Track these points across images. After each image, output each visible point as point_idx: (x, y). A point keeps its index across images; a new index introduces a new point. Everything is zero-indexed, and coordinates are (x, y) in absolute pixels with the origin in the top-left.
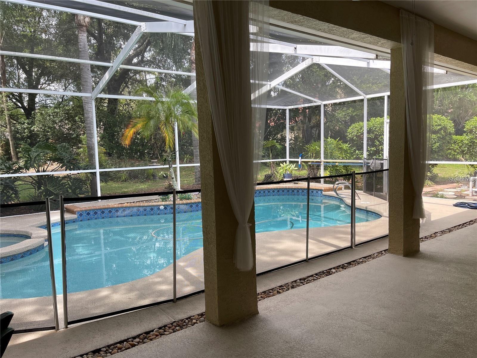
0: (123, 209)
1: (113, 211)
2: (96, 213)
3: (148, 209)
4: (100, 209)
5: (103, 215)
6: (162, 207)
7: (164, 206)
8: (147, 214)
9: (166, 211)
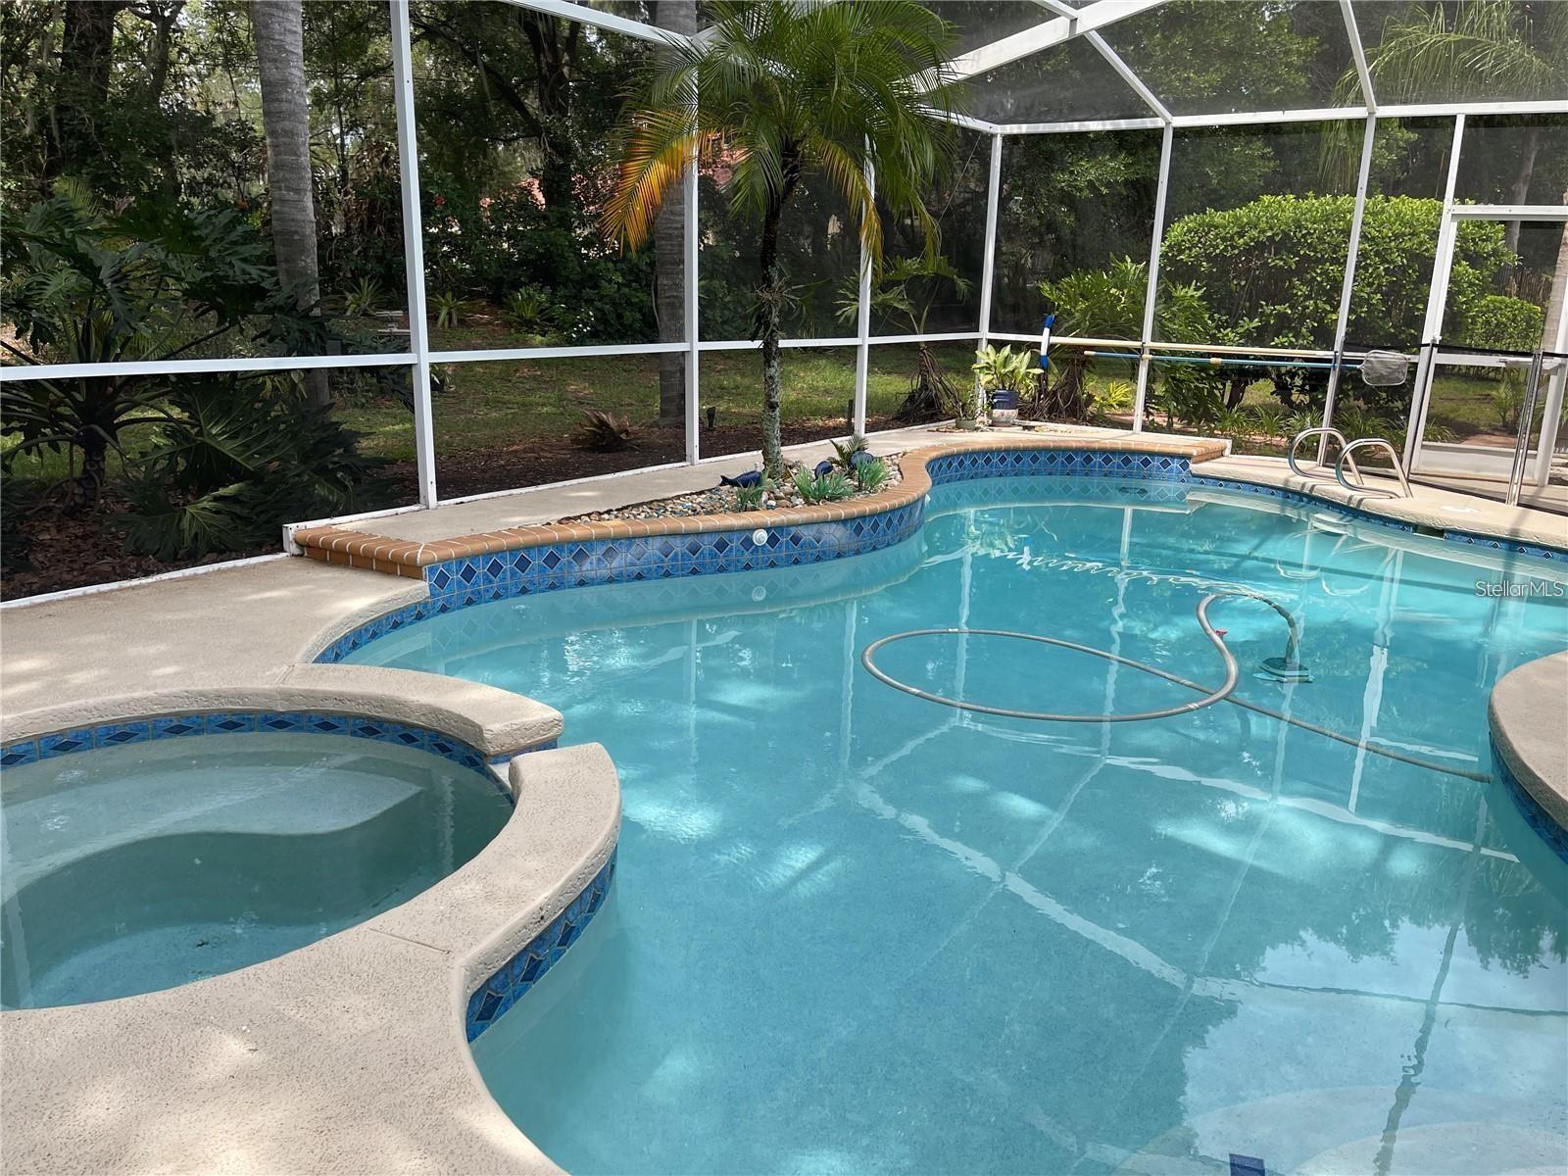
0: (605, 548)
1: (565, 558)
2: (496, 568)
3: (707, 544)
4: (513, 550)
5: (524, 577)
6: (761, 537)
7: (768, 529)
8: (703, 565)
9: (773, 553)
